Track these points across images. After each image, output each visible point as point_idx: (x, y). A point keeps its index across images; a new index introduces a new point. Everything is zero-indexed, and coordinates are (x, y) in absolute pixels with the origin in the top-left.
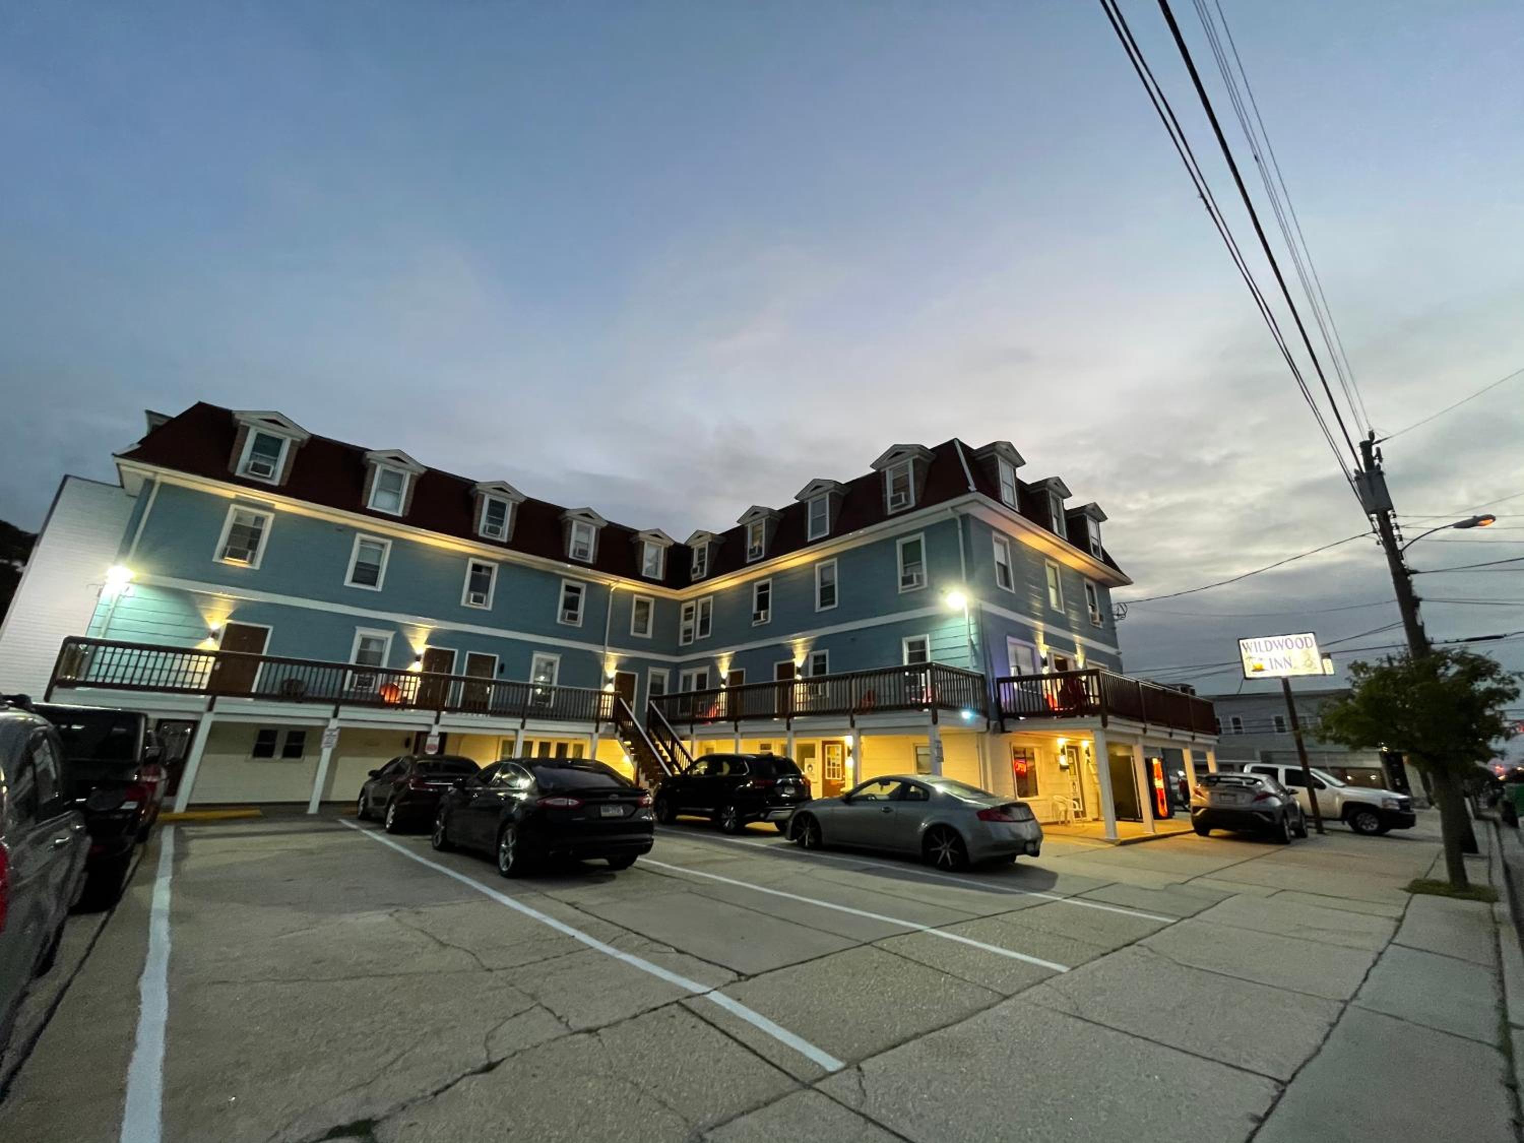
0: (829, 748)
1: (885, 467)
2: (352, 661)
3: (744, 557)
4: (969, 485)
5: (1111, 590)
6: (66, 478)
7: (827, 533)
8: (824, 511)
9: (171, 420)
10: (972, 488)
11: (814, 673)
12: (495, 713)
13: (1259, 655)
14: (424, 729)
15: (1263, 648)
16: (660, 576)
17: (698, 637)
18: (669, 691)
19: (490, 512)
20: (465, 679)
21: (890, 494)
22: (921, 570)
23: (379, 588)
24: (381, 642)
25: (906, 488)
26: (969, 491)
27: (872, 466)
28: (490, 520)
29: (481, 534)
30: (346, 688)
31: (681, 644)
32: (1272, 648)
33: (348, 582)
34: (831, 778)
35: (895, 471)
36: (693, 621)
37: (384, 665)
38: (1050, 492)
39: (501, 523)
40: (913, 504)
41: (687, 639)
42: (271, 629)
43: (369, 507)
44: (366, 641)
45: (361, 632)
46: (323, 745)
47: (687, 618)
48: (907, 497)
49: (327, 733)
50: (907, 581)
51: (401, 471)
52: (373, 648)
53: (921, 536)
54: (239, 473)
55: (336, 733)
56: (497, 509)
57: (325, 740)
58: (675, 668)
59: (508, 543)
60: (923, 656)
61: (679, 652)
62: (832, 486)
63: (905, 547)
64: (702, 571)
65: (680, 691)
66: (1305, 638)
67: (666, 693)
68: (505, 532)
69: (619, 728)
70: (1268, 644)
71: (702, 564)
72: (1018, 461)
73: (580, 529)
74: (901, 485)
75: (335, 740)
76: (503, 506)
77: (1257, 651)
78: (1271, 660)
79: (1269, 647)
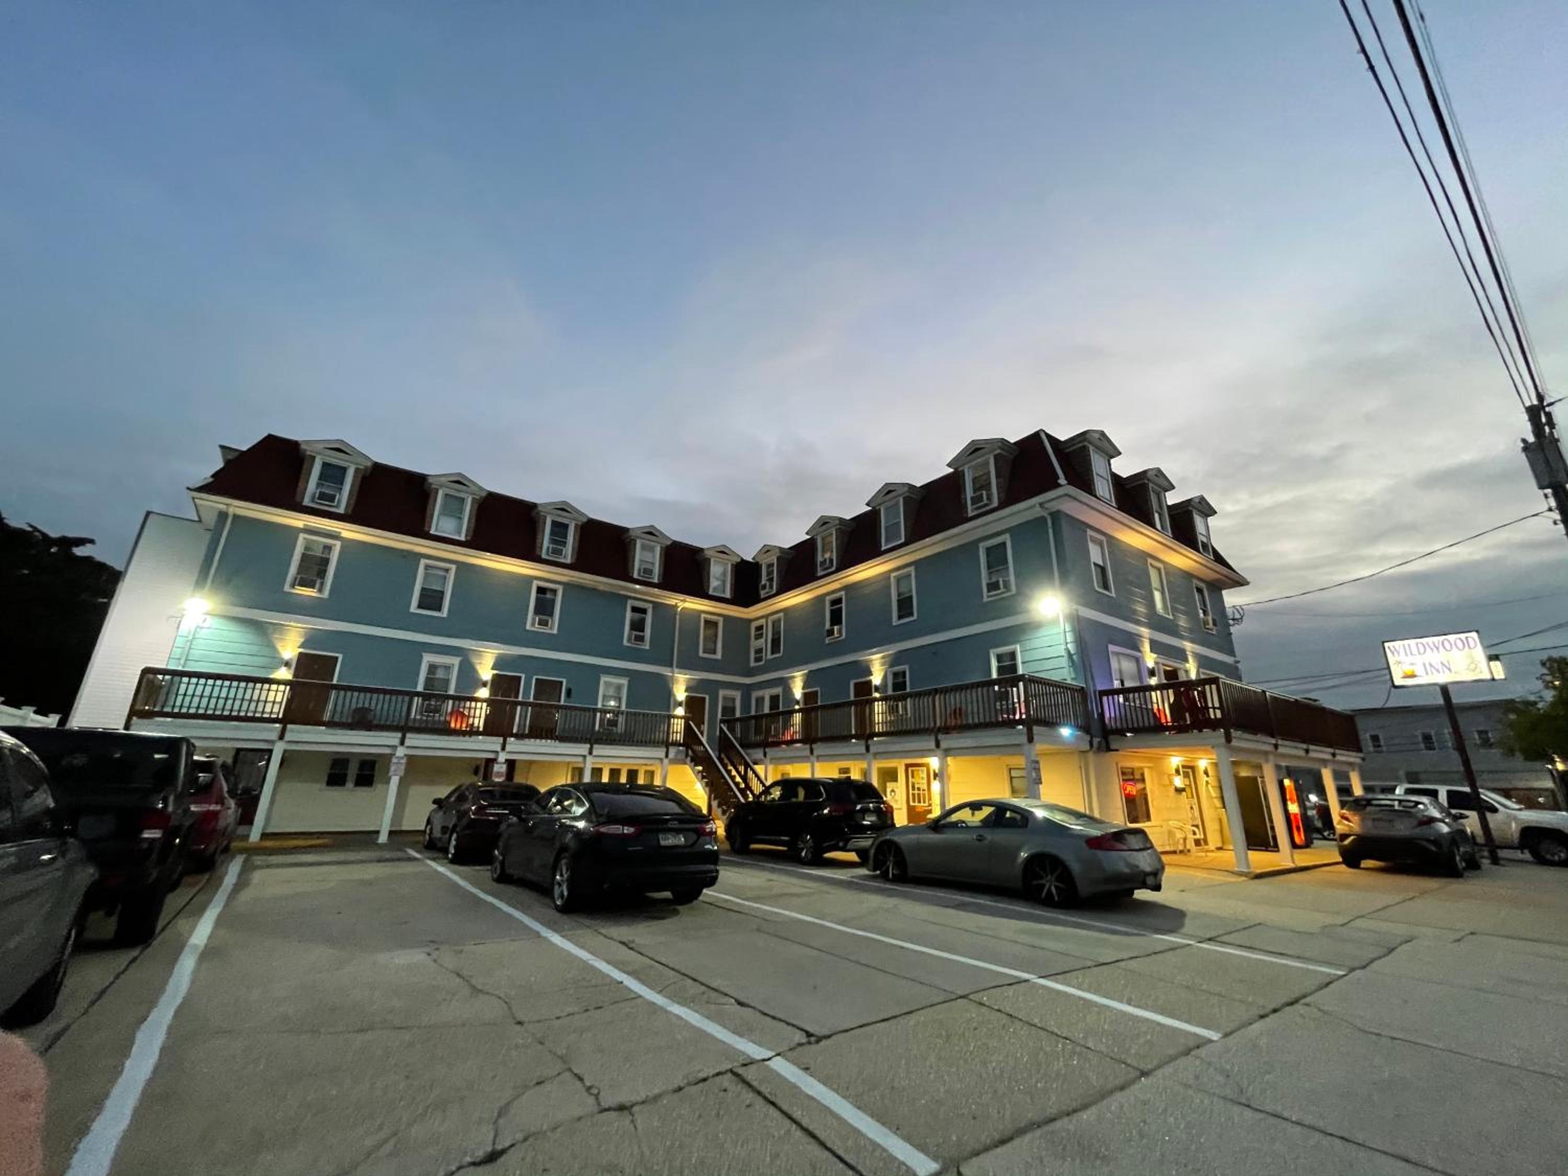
0: (913, 772)
1: (963, 465)
2: (420, 688)
3: (814, 570)
4: (1058, 478)
5: (1224, 592)
6: (148, 514)
7: (903, 540)
8: (898, 517)
9: (243, 453)
10: (1062, 481)
11: (894, 690)
12: (563, 739)
13: (1410, 659)
14: (491, 756)
15: (1415, 651)
16: (728, 595)
17: (770, 657)
18: (741, 714)
19: (553, 533)
20: (530, 704)
21: (969, 493)
22: (1008, 575)
23: (445, 613)
24: (448, 668)
25: (988, 486)
26: (1059, 485)
27: (949, 465)
28: (553, 541)
29: (544, 556)
30: (412, 716)
31: (752, 664)
32: (1425, 651)
33: (413, 608)
34: (916, 804)
35: (974, 468)
36: (763, 640)
37: (451, 692)
38: (1151, 485)
39: (564, 544)
40: (995, 503)
41: (758, 660)
42: (340, 657)
43: (432, 532)
44: (432, 668)
45: (428, 659)
46: (390, 774)
47: (759, 636)
48: (989, 498)
49: (394, 760)
50: (993, 586)
51: (462, 495)
52: (440, 674)
53: (1007, 538)
54: (307, 502)
55: (404, 761)
56: (560, 529)
57: (393, 768)
58: (747, 690)
59: (572, 563)
60: (1014, 668)
61: (750, 673)
62: (906, 489)
63: (989, 550)
64: (771, 587)
65: (753, 713)
66: (1467, 638)
67: (738, 715)
68: (568, 554)
69: (690, 752)
70: (1420, 646)
71: (771, 580)
72: (1112, 452)
73: (644, 547)
74: (981, 485)
75: (403, 767)
76: (566, 526)
77: (1406, 655)
78: (1424, 665)
79: (1422, 650)
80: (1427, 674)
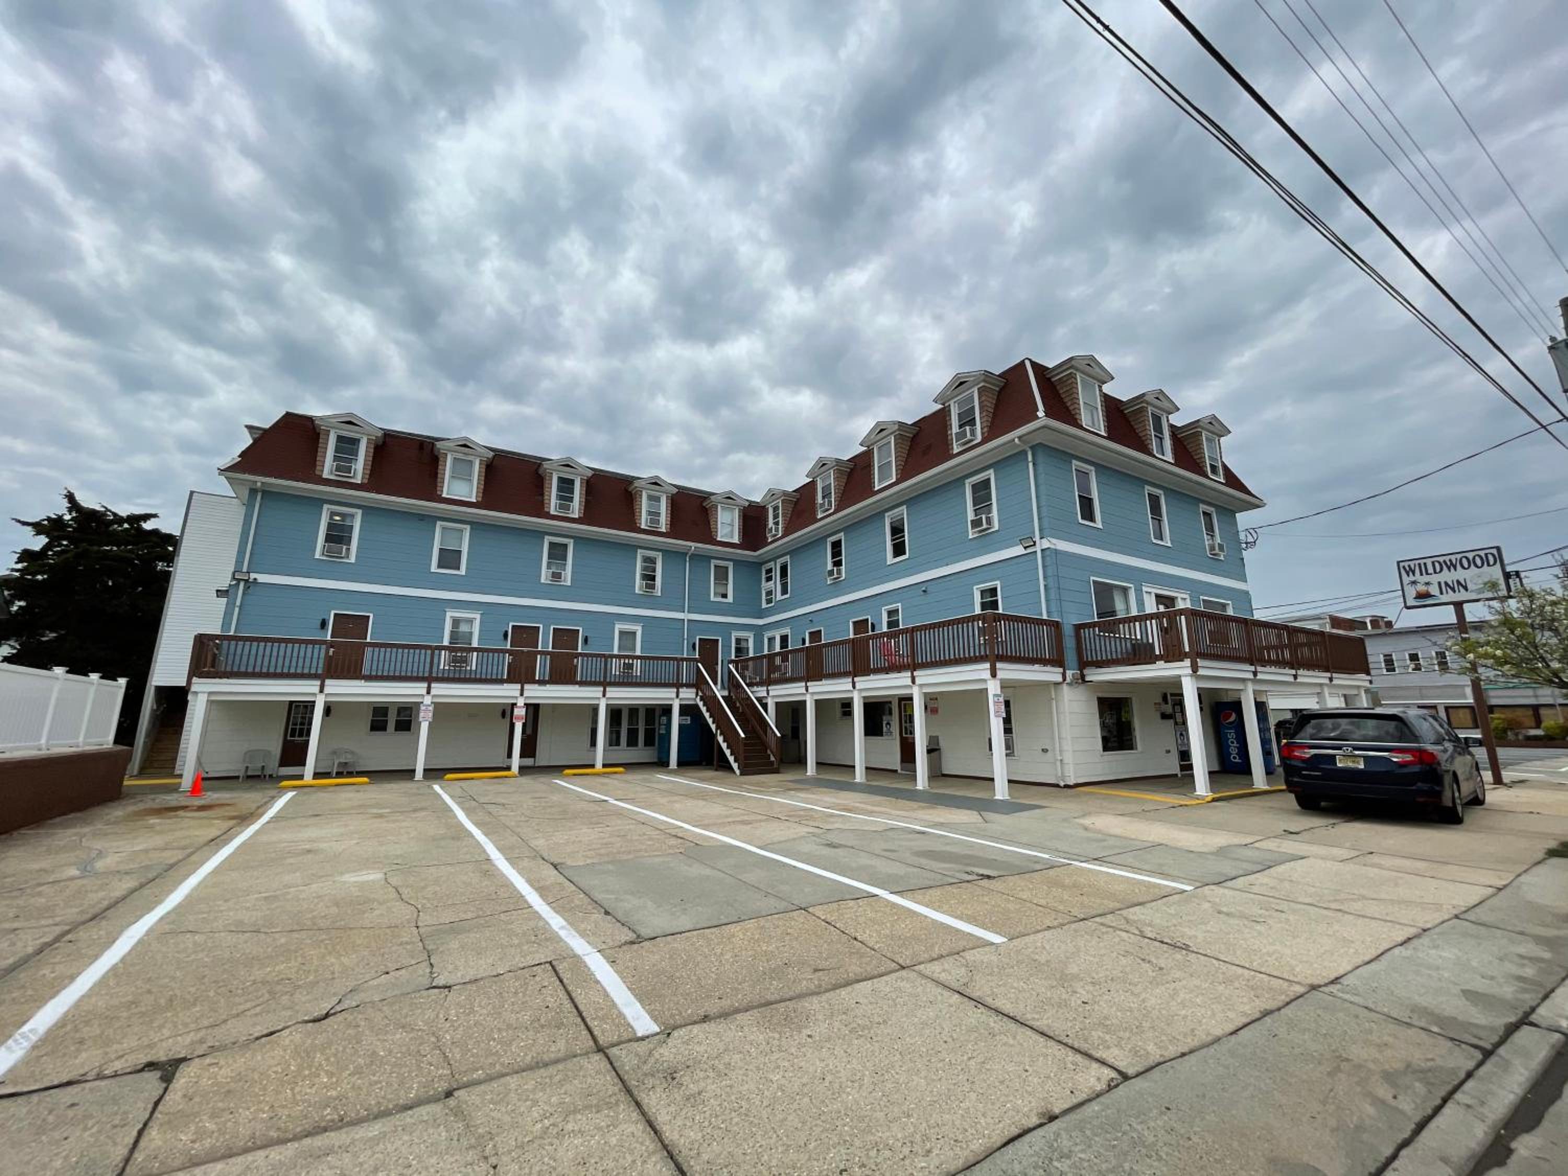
0: (905, 705)
1: (949, 400)
2: (446, 643)
3: (814, 513)
4: (1038, 410)
5: (1237, 515)
6: (192, 493)
7: (894, 480)
8: (890, 456)
9: (265, 431)
10: (1041, 413)
11: (889, 627)
12: (582, 683)
13: (1426, 578)
14: (513, 701)
15: (1431, 570)
16: (736, 540)
17: (779, 597)
18: (755, 653)
19: (560, 489)
20: (548, 653)
21: (955, 429)
22: (990, 512)
23: (463, 571)
24: (470, 621)
25: (972, 422)
26: (1038, 418)
27: (935, 401)
28: (560, 498)
29: (553, 512)
30: (442, 667)
31: (764, 605)
32: (1441, 570)
33: (434, 568)
34: (908, 736)
35: (960, 404)
36: (772, 582)
37: (475, 644)
38: (1150, 408)
39: (571, 499)
40: (979, 438)
41: (769, 601)
42: (371, 616)
43: (444, 495)
44: (456, 622)
45: (450, 614)
46: (421, 719)
47: (769, 579)
48: (973, 433)
49: (423, 708)
50: (976, 523)
51: (470, 458)
52: (464, 628)
53: (991, 474)
54: (326, 475)
55: (431, 708)
56: (566, 485)
57: (422, 715)
58: (759, 631)
59: (580, 518)
60: (994, 605)
61: (761, 614)
62: (896, 427)
63: (975, 487)
64: (777, 530)
65: (766, 652)
66: (1486, 555)
67: (751, 655)
68: (576, 508)
69: (700, 694)
70: (1437, 565)
71: (777, 524)
72: (1105, 378)
73: (650, 498)
74: (967, 420)
75: (431, 715)
76: (572, 482)
77: (1422, 574)
78: (1439, 583)
79: (1438, 569)
80: (1441, 593)
